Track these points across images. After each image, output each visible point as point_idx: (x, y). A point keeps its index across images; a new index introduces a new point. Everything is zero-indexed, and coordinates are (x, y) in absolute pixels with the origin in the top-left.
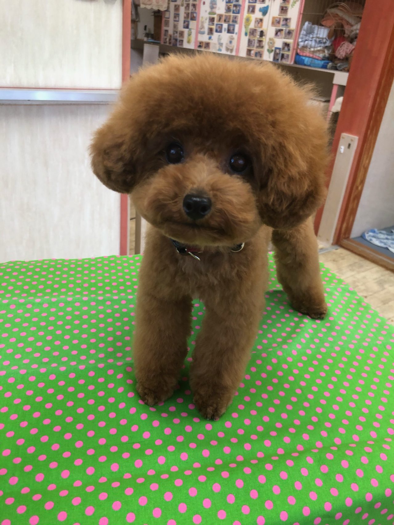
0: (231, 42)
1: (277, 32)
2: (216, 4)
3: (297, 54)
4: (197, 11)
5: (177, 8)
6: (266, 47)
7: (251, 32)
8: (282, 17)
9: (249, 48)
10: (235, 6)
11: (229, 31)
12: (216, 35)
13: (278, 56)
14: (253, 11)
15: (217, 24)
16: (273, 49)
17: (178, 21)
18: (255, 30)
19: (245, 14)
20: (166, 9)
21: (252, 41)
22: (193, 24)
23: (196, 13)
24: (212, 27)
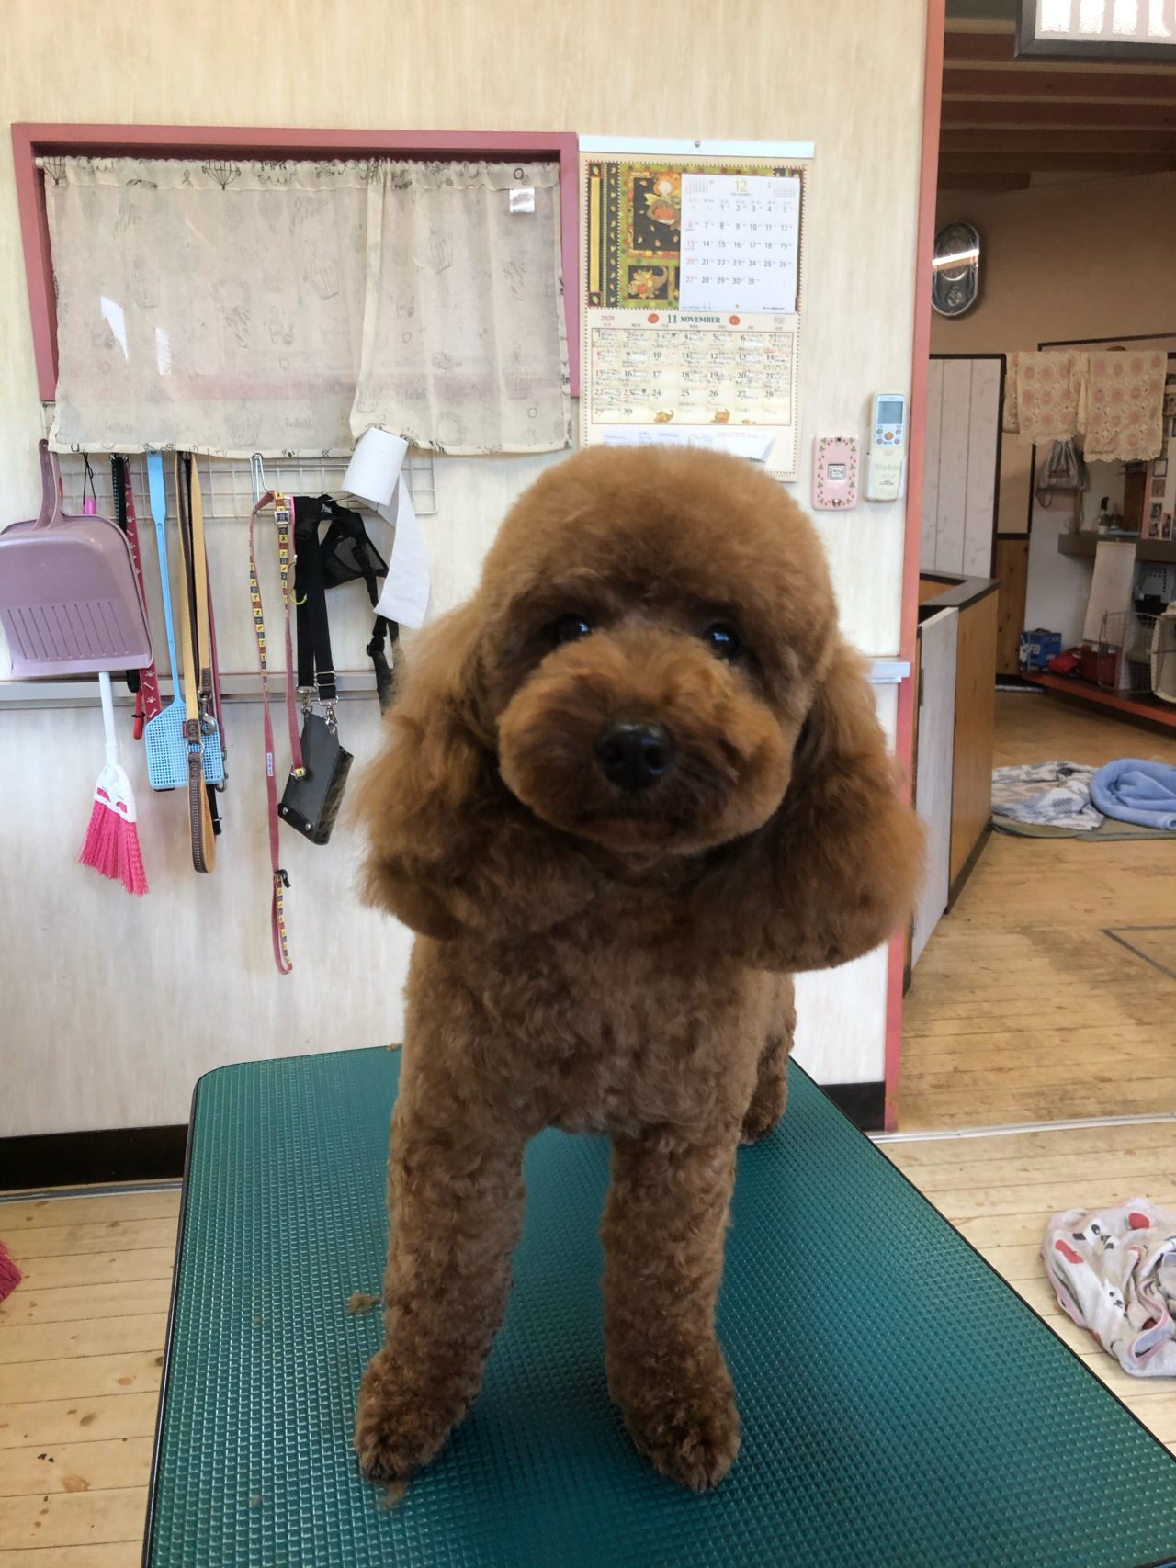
20: (1158, 456)
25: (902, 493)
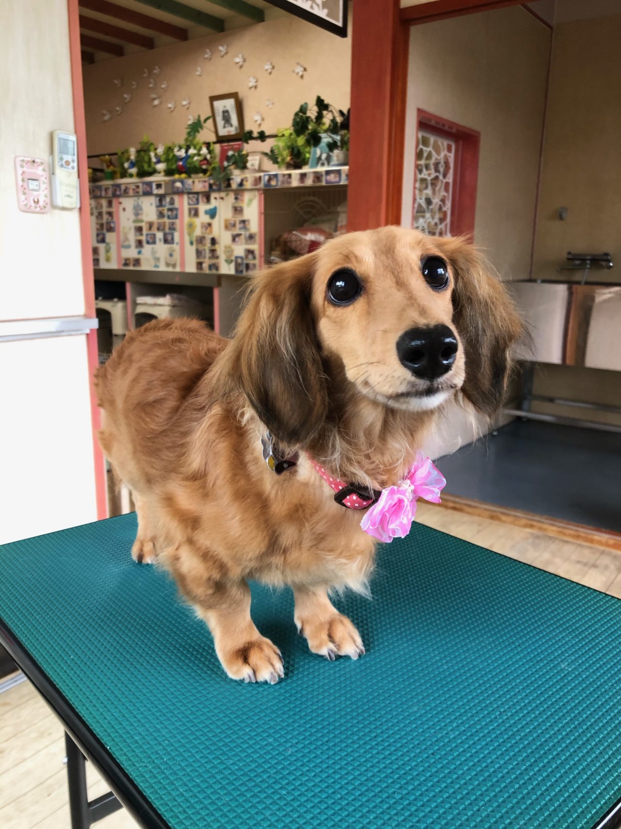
0: (171, 255)
1: (234, 238)
2: (141, 209)
4: (115, 219)
6: (223, 257)
7: (198, 240)
8: (238, 219)
9: (199, 261)
10: (169, 210)
11: (166, 241)
12: (147, 249)
13: (241, 266)
14: (196, 214)
15: (147, 235)
16: (233, 258)
18: (204, 237)
19: (186, 219)
21: (201, 251)
22: (110, 237)
23: (113, 222)
24: (140, 238)
25: (78, 206)
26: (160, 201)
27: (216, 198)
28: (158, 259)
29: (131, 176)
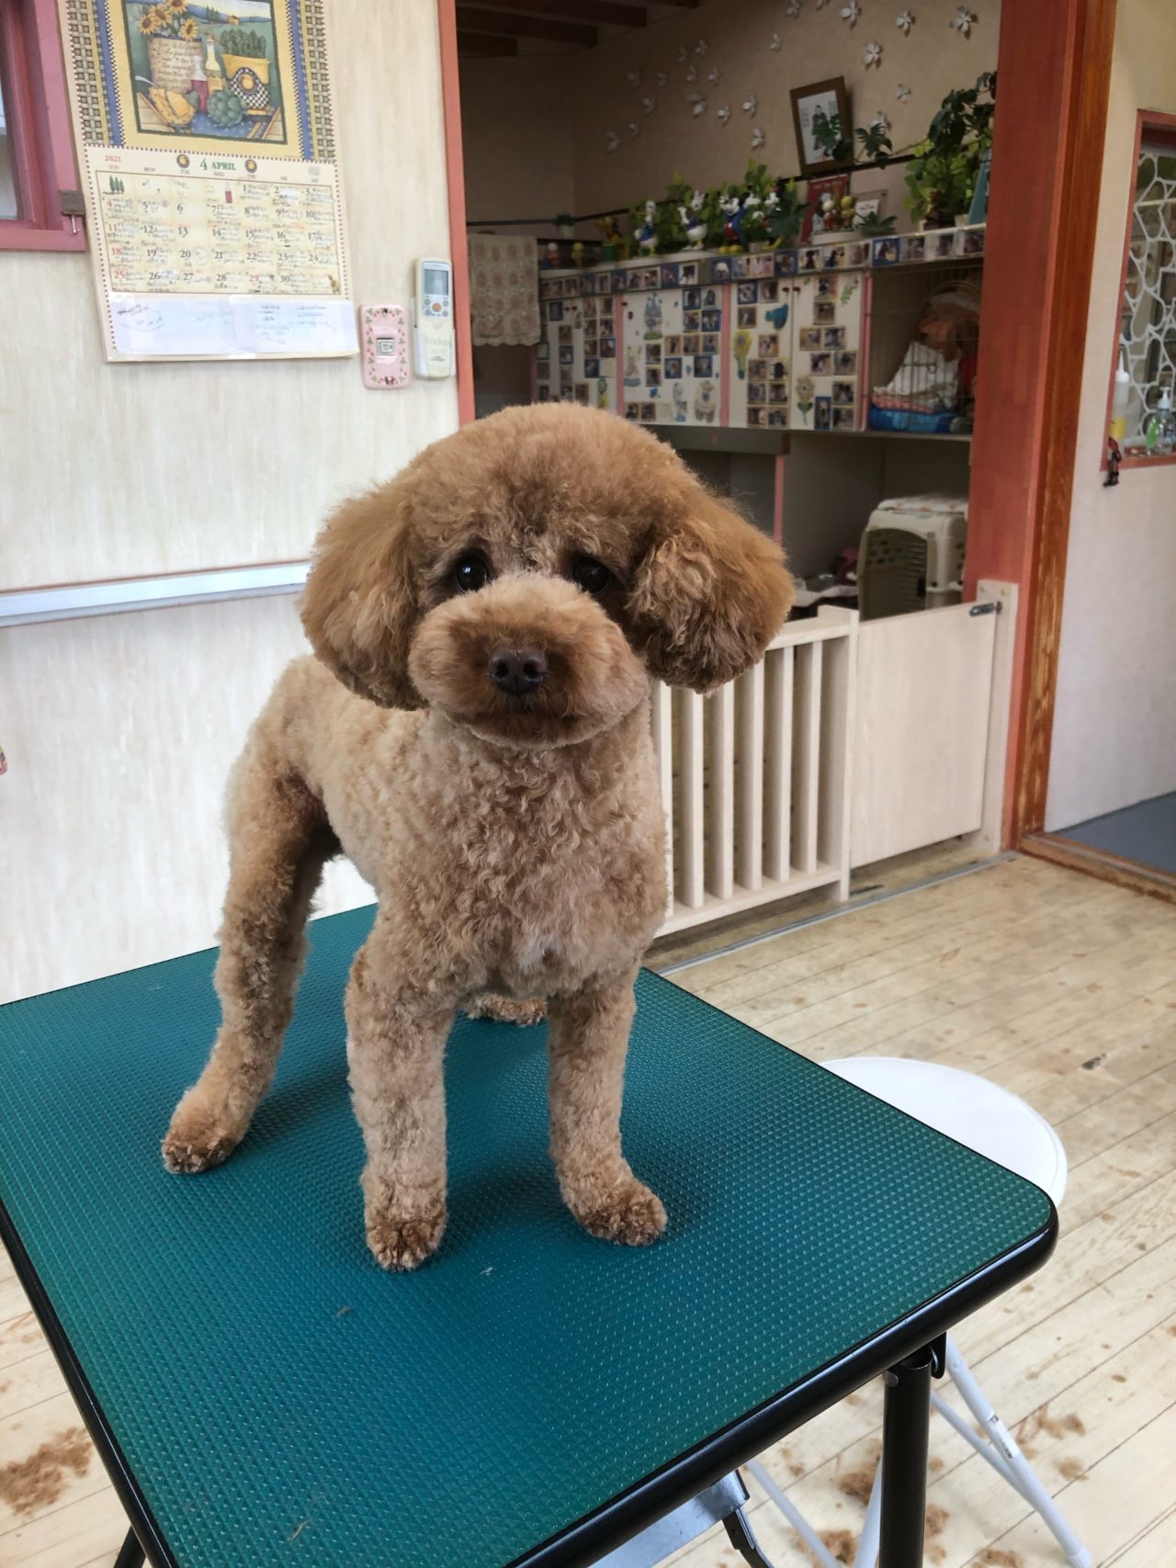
0: (706, 397)
1: (817, 363)
2: (659, 314)
3: (872, 406)
4: (615, 335)
5: (565, 334)
6: (794, 399)
7: (754, 368)
8: (824, 327)
9: (752, 406)
10: (705, 314)
11: (698, 372)
12: (666, 385)
13: (826, 416)
14: (752, 321)
15: (667, 360)
16: (812, 400)
17: (571, 363)
18: (763, 362)
19: (734, 330)
20: (538, 341)
21: (758, 390)
22: (608, 366)
23: (613, 340)
24: (655, 366)
25: (453, 372)
26: (692, 298)
27: (786, 290)
28: (683, 405)
29: (646, 252)
